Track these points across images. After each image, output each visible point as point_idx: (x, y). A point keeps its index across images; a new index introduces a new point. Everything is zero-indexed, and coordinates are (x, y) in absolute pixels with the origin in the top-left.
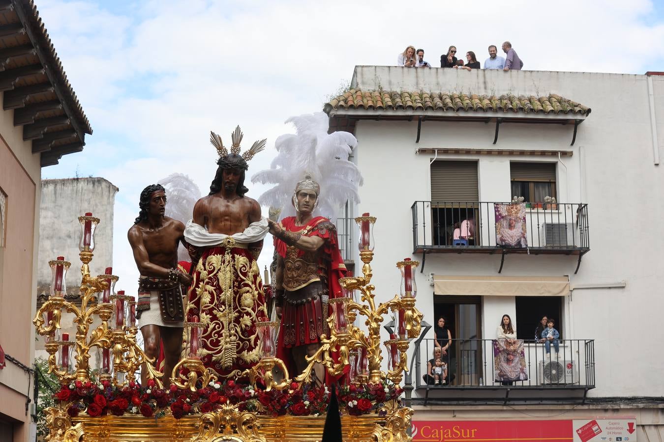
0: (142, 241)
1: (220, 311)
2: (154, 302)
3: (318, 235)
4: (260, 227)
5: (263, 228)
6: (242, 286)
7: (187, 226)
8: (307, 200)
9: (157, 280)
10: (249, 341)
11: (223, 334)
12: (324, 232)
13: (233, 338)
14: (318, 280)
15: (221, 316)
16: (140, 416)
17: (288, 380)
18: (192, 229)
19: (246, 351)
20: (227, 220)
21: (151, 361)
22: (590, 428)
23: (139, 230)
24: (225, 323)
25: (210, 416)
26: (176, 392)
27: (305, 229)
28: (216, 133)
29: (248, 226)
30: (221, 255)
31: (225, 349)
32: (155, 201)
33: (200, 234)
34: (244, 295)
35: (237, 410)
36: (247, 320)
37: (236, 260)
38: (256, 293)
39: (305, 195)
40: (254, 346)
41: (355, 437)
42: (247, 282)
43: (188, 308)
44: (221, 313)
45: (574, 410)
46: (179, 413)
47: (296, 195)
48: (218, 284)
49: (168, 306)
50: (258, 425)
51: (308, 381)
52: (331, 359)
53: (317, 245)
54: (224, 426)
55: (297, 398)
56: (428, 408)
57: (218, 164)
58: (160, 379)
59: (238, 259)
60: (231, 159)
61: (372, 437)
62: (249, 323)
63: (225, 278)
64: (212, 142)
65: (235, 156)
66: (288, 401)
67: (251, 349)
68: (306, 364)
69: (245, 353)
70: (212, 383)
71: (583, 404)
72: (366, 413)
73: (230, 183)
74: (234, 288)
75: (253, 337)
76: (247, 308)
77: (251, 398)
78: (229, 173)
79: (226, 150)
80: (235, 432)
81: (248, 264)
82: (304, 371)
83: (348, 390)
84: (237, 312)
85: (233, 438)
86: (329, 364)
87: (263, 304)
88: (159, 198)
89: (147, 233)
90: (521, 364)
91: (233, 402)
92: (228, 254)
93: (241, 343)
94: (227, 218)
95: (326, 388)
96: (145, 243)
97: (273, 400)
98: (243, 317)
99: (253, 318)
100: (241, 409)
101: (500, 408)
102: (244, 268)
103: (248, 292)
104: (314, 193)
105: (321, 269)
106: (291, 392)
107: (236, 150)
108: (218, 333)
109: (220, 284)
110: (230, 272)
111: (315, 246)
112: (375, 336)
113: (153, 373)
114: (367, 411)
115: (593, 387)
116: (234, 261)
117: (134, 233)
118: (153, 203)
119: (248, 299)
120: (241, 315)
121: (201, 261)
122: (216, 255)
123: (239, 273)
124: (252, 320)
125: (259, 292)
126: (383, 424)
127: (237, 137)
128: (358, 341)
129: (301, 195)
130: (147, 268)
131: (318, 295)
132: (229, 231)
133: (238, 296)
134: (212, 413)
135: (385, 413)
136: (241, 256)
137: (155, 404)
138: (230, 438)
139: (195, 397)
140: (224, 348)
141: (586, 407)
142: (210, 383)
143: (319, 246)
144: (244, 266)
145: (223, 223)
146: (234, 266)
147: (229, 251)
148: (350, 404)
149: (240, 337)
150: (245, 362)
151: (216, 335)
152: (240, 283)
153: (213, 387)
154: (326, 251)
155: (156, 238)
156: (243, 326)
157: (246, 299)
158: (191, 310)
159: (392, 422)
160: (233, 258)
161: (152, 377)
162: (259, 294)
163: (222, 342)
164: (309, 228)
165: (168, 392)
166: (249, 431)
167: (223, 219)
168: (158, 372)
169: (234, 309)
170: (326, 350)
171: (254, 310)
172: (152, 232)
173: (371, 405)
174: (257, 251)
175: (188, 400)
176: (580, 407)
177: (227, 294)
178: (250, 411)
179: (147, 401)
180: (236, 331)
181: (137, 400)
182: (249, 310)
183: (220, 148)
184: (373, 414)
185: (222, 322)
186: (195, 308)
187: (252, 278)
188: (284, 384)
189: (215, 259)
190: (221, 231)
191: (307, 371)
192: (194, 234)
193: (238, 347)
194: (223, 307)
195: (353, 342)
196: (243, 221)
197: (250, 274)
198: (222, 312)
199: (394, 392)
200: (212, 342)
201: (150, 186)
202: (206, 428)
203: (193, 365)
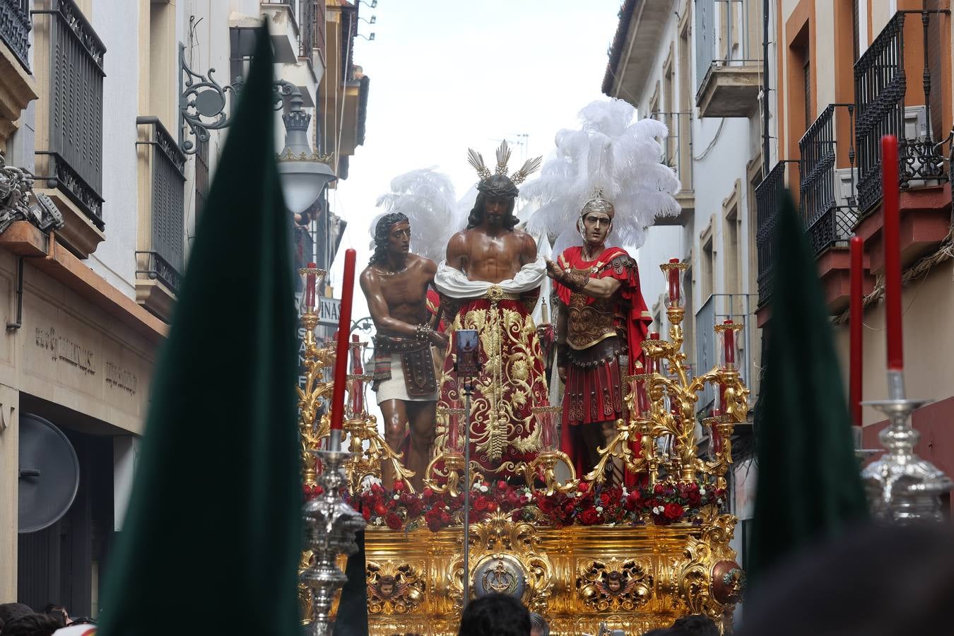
0: (379, 289)
1: (485, 385)
2: (397, 368)
3: (612, 276)
4: (536, 270)
5: (540, 271)
6: (514, 351)
7: (439, 270)
8: (598, 227)
9: (399, 339)
10: (524, 424)
11: (490, 416)
12: (621, 269)
13: (503, 420)
14: (614, 334)
15: (486, 392)
16: (384, 528)
17: (575, 480)
18: (446, 274)
19: (520, 437)
20: (491, 263)
21: (398, 456)
23: (375, 273)
24: (491, 401)
25: (475, 528)
26: (432, 497)
27: (595, 266)
28: (476, 151)
29: (519, 270)
30: (485, 311)
31: (493, 436)
32: (395, 236)
33: (456, 281)
34: (516, 363)
35: (510, 520)
36: (520, 397)
37: (504, 316)
38: (532, 358)
39: (595, 219)
40: (529, 431)
41: (664, 552)
42: (519, 345)
43: (443, 381)
44: (487, 388)
46: (436, 524)
47: (581, 219)
48: (482, 349)
49: (414, 373)
50: (537, 538)
51: (600, 480)
52: (630, 451)
53: (611, 289)
54: (494, 540)
55: (587, 502)
57: (478, 189)
58: (410, 479)
59: (508, 314)
60: (496, 184)
61: (685, 554)
62: (523, 401)
63: (491, 341)
64: (470, 162)
65: (501, 178)
66: (575, 507)
67: (525, 435)
68: (598, 458)
69: (518, 439)
70: (477, 485)
72: (676, 522)
73: (495, 214)
74: (502, 354)
75: (528, 420)
76: (521, 381)
77: (528, 504)
78: (493, 203)
79: (488, 171)
80: (509, 548)
81: (521, 321)
82: (596, 467)
83: (653, 492)
84: (506, 385)
85: (505, 556)
86: (628, 457)
87: (542, 373)
88: (401, 232)
89: (385, 277)
91: (505, 510)
92: (494, 308)
93: (512, 426)
94: (491, 260)
95: (624, 489)
96: (383, 291)
97: (556, 506)
98: (515, 392)
99: (528, 393)
100: (517, 518)
102: (516, 327)
103: (521, 358)
104: (607, 217)
105: (617, 319)
106: (579, 494)
107: (501, 172)
108: (483, 414)
109: (485, 349)
110: (498, 332)
111: (608, 292)
112: (687, 420)
113: (400, 471)
114: (677, 519)
116: (503, 317)
117: (368, 278)
118: (394, 239)
119: (521, 368)
120: (512, 391)
121: (458, 317)
122: (478, 310)
123: (509, 334)
124: (526, 396)
125: (535, 358)
126: (698, 536)
127: (503, 156)
128: (665, 428)
129: (589, 219)
130: (387, 325)
131: (615, 355)
132: (496, 278)
133: (508, 364)
134: (479, 525)
135: (701, 521)
136: (511, 311)
137: (405, 513)
138: (502, 556)
139: (457, 504)
140: (491, 434)
142: (475, 485)
143: (614, 290)
144: (515, 325)
145: (487, 268)
146: (502, 324)
147: (496, 304)
148: (656, 510)
149: (511, 418)
150: (519, 452)
151: (480, 417)
152: (510, 347)
153: (479, 489)
154: (624, 295)
155: (397, 284)
156: (516, 404)
157: (519, 368)
158: (447, 383)
159: (710, 533)
160: (501, 313)
161: (399, 477)
162: (536, 360)
163: (489, 427)
164: (600, 264)
165: (421, 497)
166: (526, 546)
167: (486, 262)
168: (407, 471)
169: (504, 382)
170: (624, 440)
171: (529, 382)
172: (392, 277)
173: (683, 511)
174: (531, 302)
175: (447, 508)
177: (494, 362)
178: (526, 521)
179: (394, 509)
180: (507, 411)
181: (381, 508)
182: (523, 383)
183: (481, 169)
184: (685, 523)
185: (487, 400)
186: (451, 381)
187: (525, 340)
188: (569, 486)
189: (477, 316)
190: (484, 278)
191: (600, 467)
192: (448, 281)
193: (509, 432)
194: (489, 380)
195: (659, 429)
196: (513, 264)
197: (523, 334)
198: (488, 386)
199: (712, 494)
200: (475, 427)
201: (388, 216)
202: (471, 543)
203: (453, 462)
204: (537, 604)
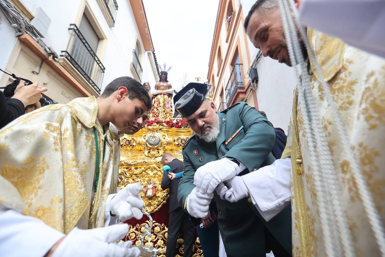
4: (172, 90)
13: (163, 115)
25: (150, 127)
30: (161, 95)
37: (164, 96)
48: (159, 102)
50: (165, 130)
54: (154, 130)
63: (161, 101)
73: (163, 77)
74: (164, 103)
78: (163, 74)
80: (157, 132)
84: (164, 109)
94: (162, 86)
107: (165, 70)
108: (159, 113)
121: (156, 98)
122: (159, 95)
123: (165, 100)
127: (165, 65)
132: (163, 90)
133: (165, 105)
136: (166, 96)
144: (167, 98)
145: (161, 88)
146: (164, 98)
163: (160, 116)
166: (162, 132)
177: (162, 104)
185: (160, 111)
186: (154, 109)
190: (161, 90)
192: (154, 92)
196: (167, 88)
198: (160, 108)
200: (156, 116)
202: (148, 131)
204: (163, 145)
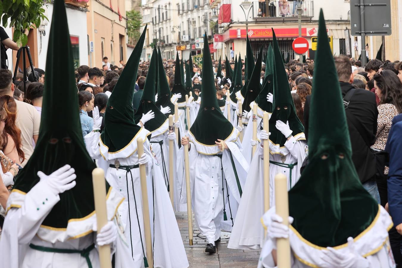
22: (313, 31)
45: (307, 24)
56: (257, 24)
71: (310, 22)
90: (288, 9)
101: (281, 24)
115: (313, 17)
141: (311, 23)
176: (309, 23)
